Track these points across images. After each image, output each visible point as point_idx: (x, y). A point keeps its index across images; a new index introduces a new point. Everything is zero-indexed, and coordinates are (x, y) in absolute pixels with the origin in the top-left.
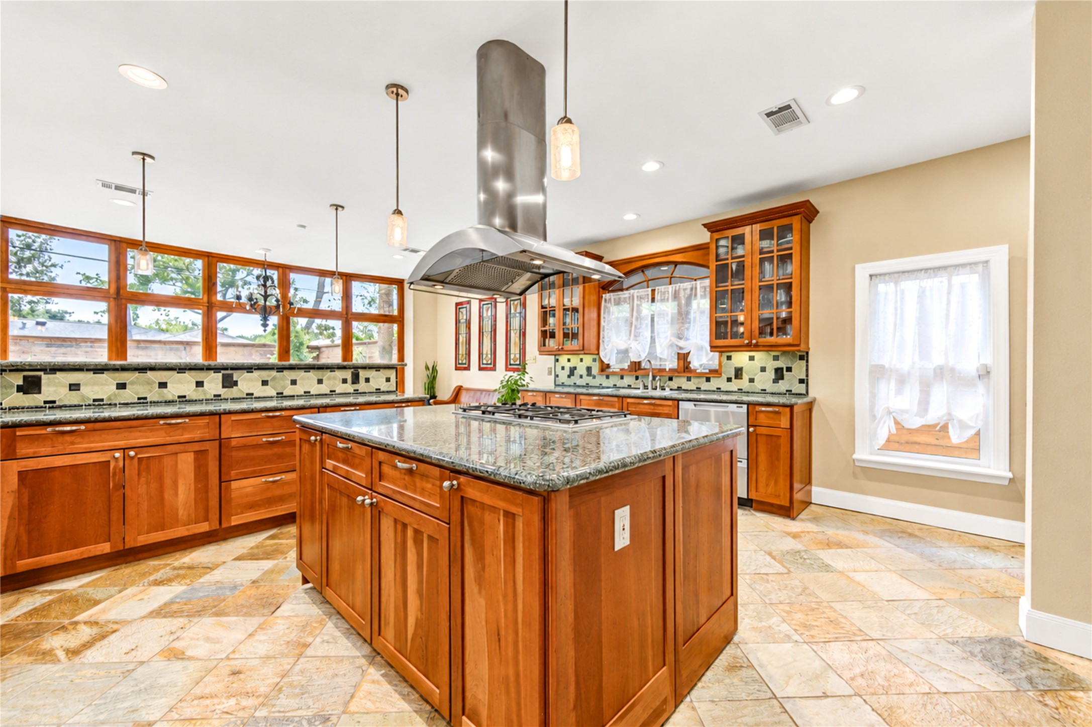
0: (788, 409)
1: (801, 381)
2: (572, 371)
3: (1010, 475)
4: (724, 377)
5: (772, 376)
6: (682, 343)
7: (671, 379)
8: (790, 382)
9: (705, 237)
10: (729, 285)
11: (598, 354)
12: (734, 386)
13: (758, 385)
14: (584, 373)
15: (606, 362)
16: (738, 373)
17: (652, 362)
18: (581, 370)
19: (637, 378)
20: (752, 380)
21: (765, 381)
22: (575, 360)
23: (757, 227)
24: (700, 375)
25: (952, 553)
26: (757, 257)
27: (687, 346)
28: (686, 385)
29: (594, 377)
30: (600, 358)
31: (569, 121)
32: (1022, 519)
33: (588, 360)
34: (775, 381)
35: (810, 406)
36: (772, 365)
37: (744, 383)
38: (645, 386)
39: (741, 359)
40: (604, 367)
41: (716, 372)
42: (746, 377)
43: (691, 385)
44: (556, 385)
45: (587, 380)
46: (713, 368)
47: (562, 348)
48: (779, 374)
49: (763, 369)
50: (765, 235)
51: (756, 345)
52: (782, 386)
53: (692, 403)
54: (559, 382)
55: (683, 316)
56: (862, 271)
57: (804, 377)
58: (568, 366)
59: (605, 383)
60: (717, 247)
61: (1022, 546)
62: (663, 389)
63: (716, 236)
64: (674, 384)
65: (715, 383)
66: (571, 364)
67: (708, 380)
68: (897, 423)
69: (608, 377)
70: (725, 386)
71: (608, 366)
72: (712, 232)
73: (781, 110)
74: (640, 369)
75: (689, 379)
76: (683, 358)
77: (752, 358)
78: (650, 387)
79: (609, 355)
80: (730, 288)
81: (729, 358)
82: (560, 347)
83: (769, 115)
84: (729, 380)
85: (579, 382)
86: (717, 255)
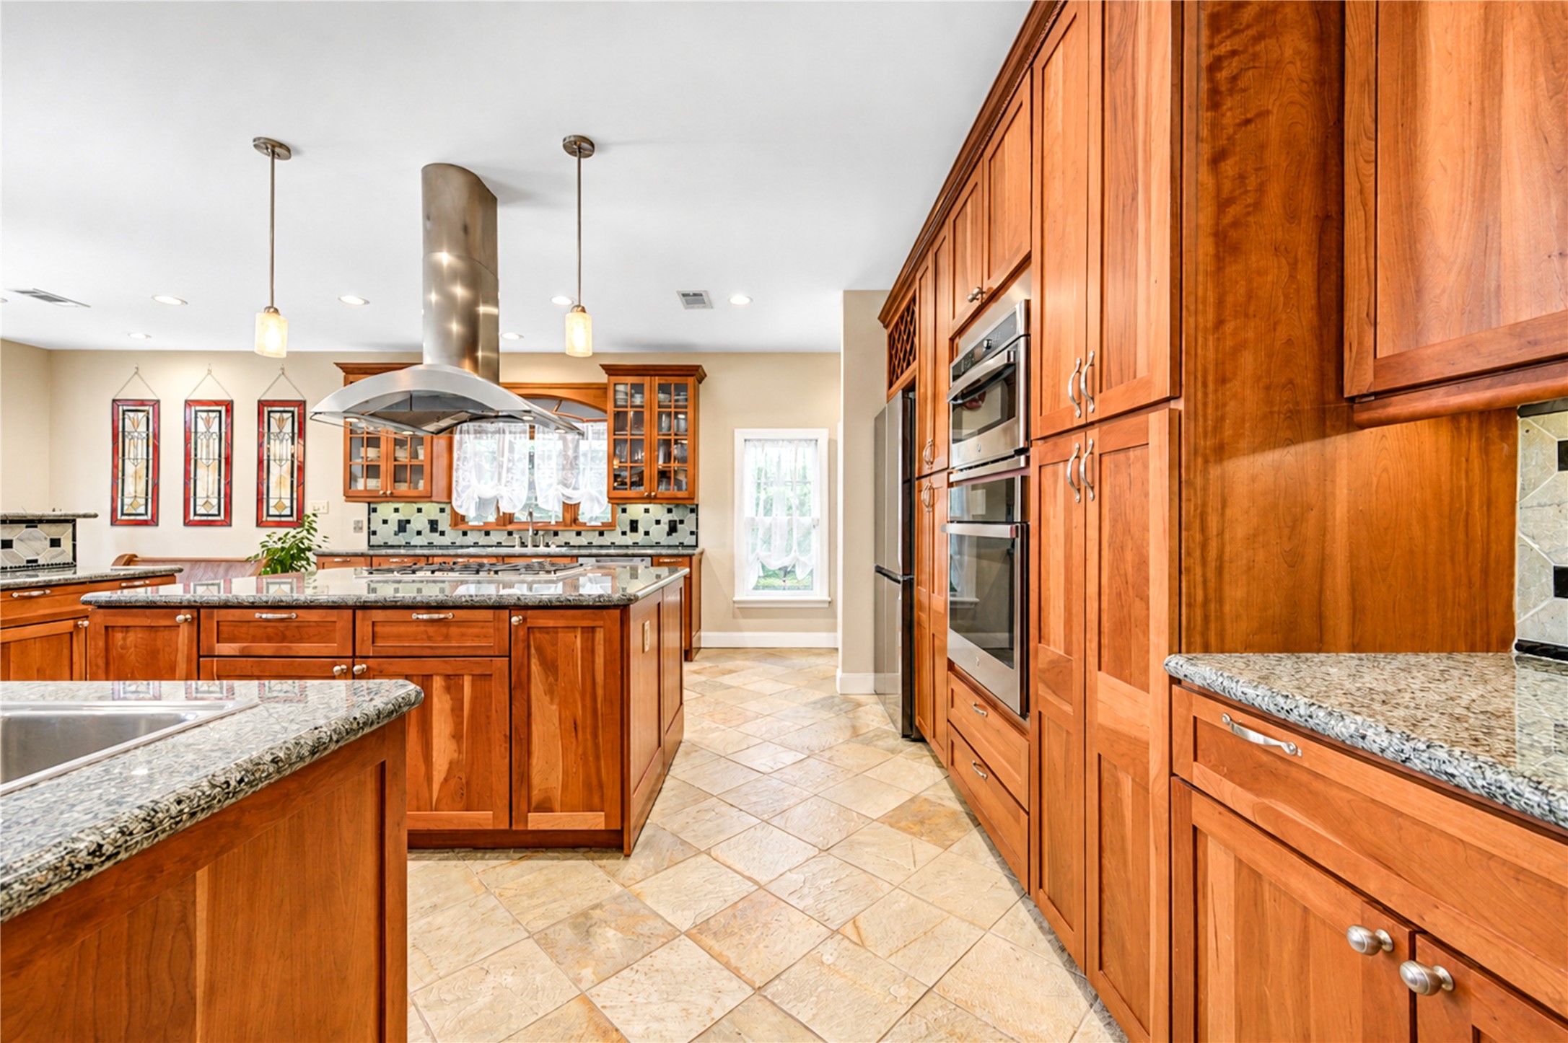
0: (688, 559)
1: (692, 533)
2: (403, 526)
3: (829, 599)
4: (619, 530)
5: (666, 528)
6: (569, 492)
7: (556, 534)
8: (683, 536)
9: (603, 378)
10: (627, 434)
11: (450, 503)
12: (630, 539)
13: (654, 538)
14: (426, 528)
15: (461, 512)
16: (634, 526)
17: (535, 514)
18: (419, 522)
19: (510, 533)
20: (647, 533)
21: (659, 533)
22: (407, 510)
23: (657, 380)
24: (593, 529)
25: (798, 661)
26: (657, 410)
27: (575, 497)
28: (575, 541)
29: (442, 533)
30: (452, 507)
31: (583, 310)
32: (834, 629)
33: (431, 510)
34: (669, 534)
35: (702, 553)
36: (666, 518)
37: (639, 537)
38: (523, 543)
39: (636, 511)
40: (458, 520)
41: (610, 526)
42: (641, 529)
43: (583, 540)
44: (371, 547)
45: (428, 537)
46: (605, 521)
47: (392, 493)
48: (673, 528)
49: (658, 522)
50: (664, 389)
51: (655, 497)
52: (675, 539)
53: (594, 559)
54: (374, 540)
55: (571, 464)
56: (740, 435)
57: (694, 529)
58: (394, 518)
59: (460, 540)
60: (615, 391)
61: (837, 649)
62: (547, 545)
63: (614, 379)
64: (562, 539)
65: (607, 539)
66: (400, 516)
67: (601, 534)
68: (763, 567)
69: (465, 534)
70: (620, 540)
71: (463, 518)
72: (610, 375)
73: (695, 295)
74: (511, 522)
75: (579, 534)
76: (571, 509)
77: (647, 511)
78: (530, 544)
79: (465, 504)
80: (629, 437)
81: (624, 511)
82: (389, 492)
83: (684, 295)
84: (624, 533)
85: (417, 541)
86: (615, 400)
